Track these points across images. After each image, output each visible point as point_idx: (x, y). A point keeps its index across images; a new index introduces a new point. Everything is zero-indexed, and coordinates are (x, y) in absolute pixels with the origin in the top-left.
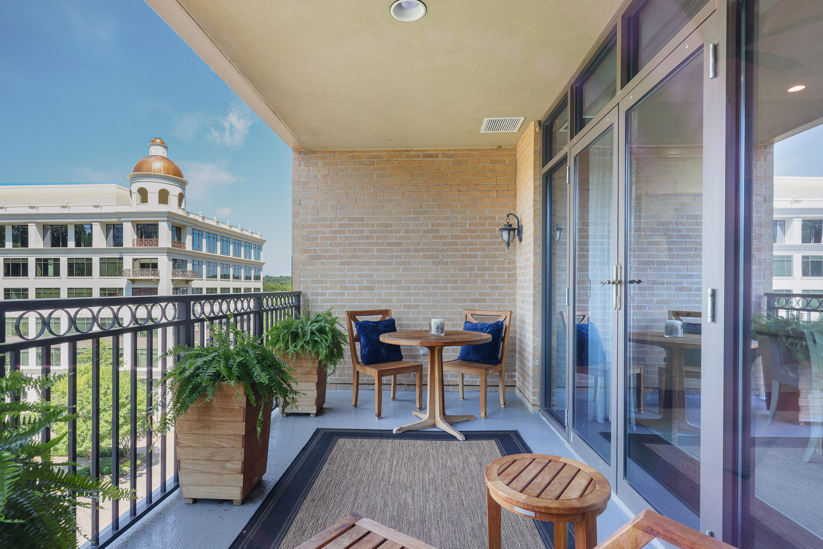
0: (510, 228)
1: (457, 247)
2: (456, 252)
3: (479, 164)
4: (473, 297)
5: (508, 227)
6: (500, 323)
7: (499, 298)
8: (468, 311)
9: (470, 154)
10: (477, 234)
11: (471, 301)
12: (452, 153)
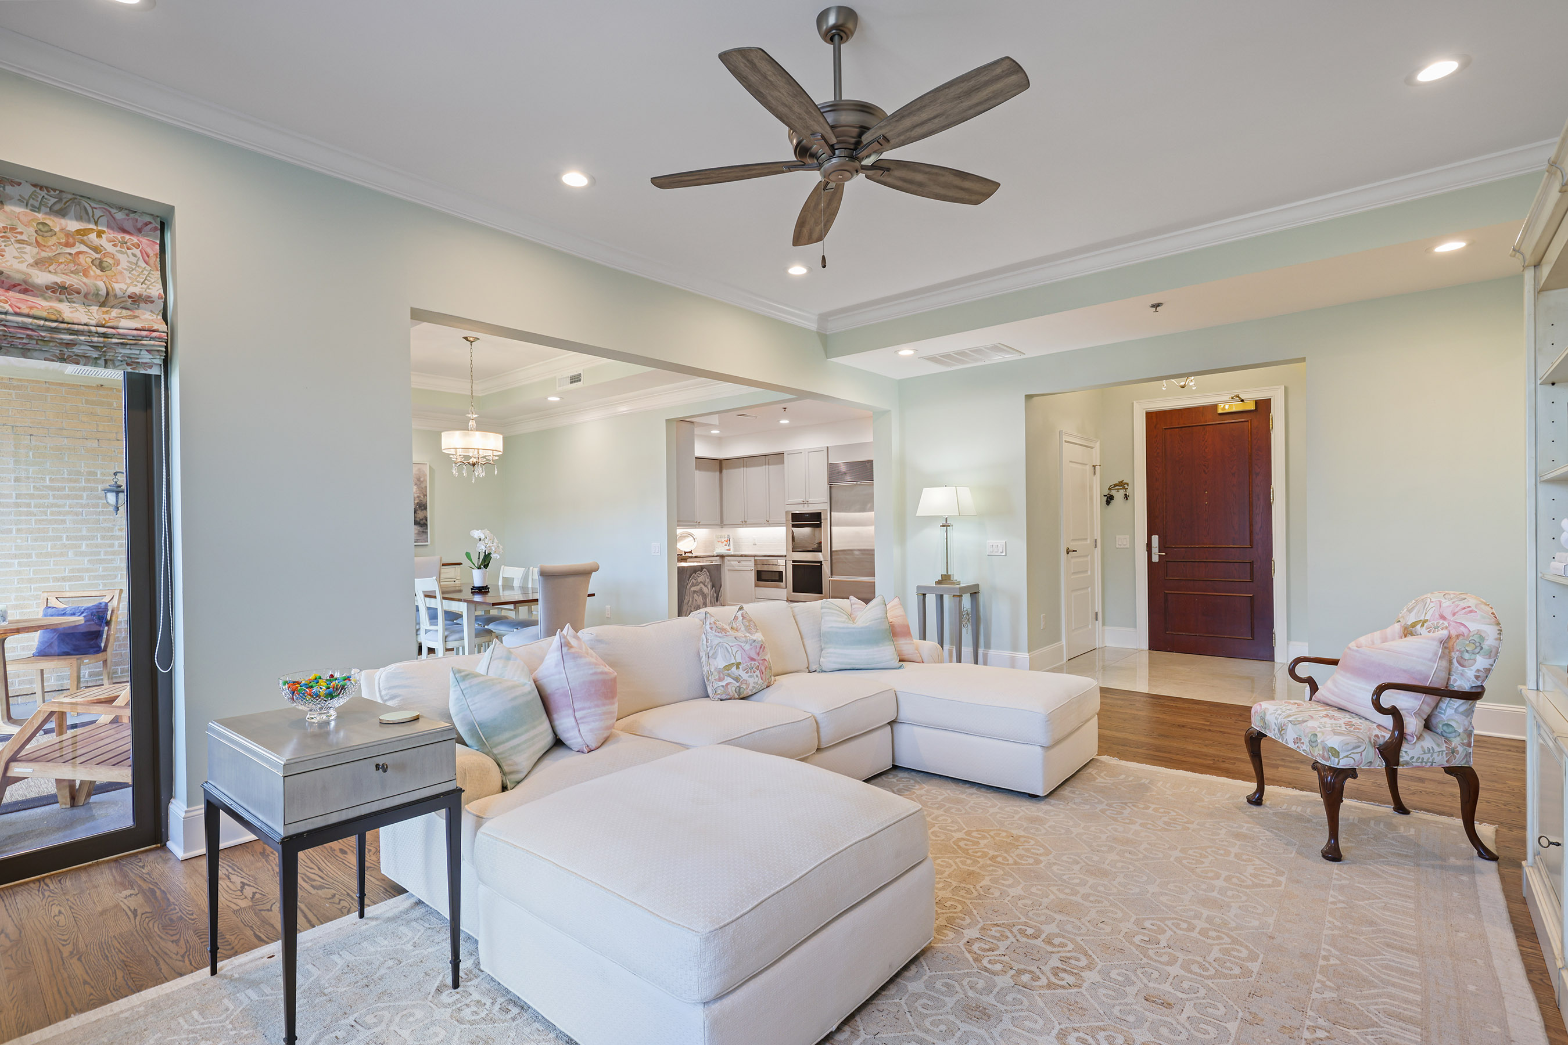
0: (119, 489)
1: (29, 509)
2: (27, 516)
3: (67, 402)
4: (60, 575)
5: (115, 489)
6: (104, 604)
7: (106, 573)
8: (49, 594)
9: (49, 388)
10: (64, 493)
11: (56, 580)
12: (15, 383)
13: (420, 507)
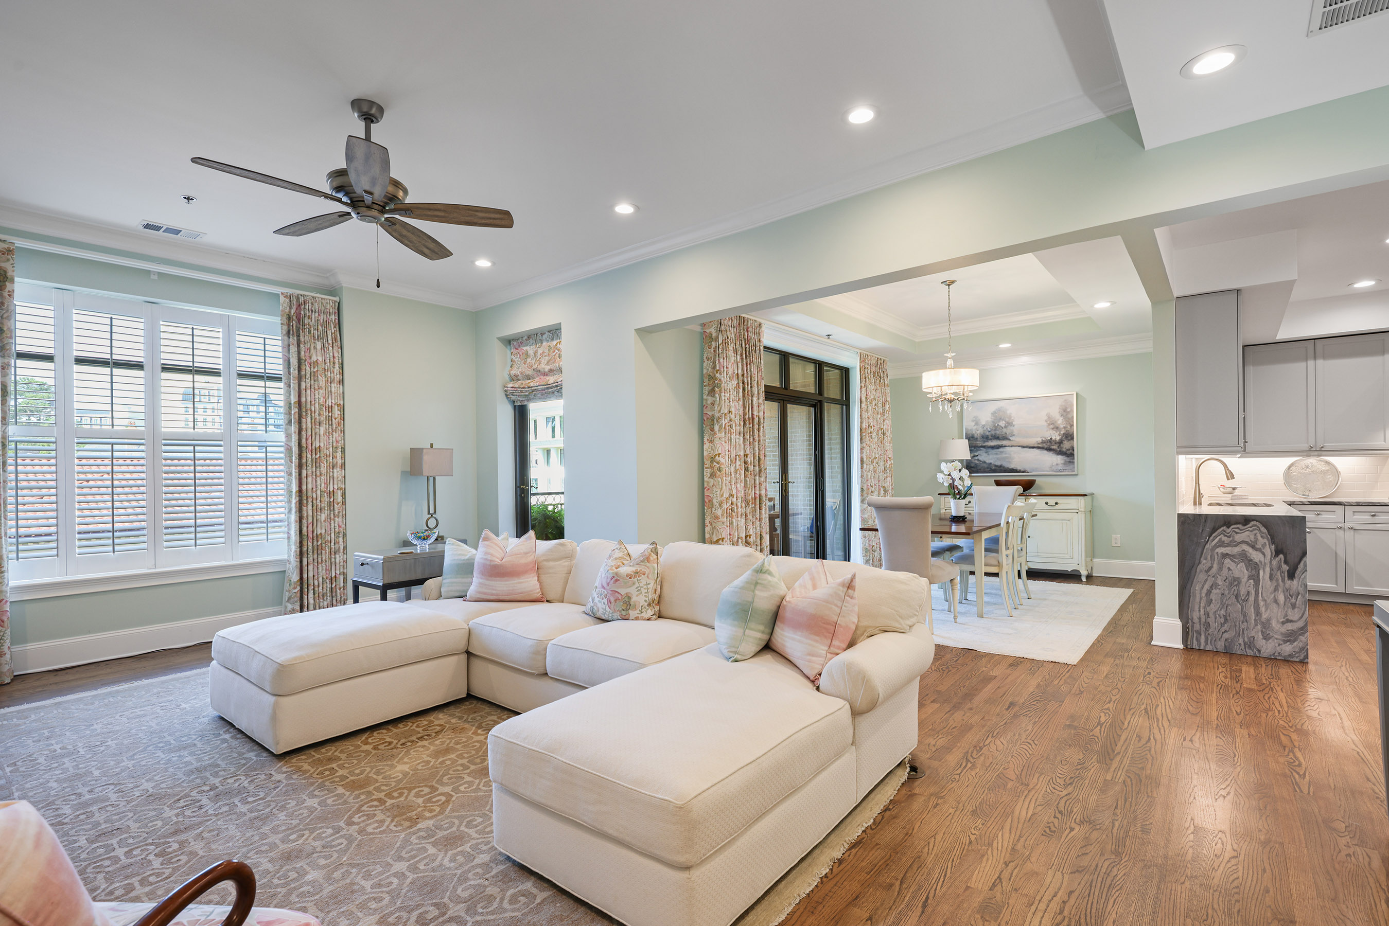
13: (1066, 437)
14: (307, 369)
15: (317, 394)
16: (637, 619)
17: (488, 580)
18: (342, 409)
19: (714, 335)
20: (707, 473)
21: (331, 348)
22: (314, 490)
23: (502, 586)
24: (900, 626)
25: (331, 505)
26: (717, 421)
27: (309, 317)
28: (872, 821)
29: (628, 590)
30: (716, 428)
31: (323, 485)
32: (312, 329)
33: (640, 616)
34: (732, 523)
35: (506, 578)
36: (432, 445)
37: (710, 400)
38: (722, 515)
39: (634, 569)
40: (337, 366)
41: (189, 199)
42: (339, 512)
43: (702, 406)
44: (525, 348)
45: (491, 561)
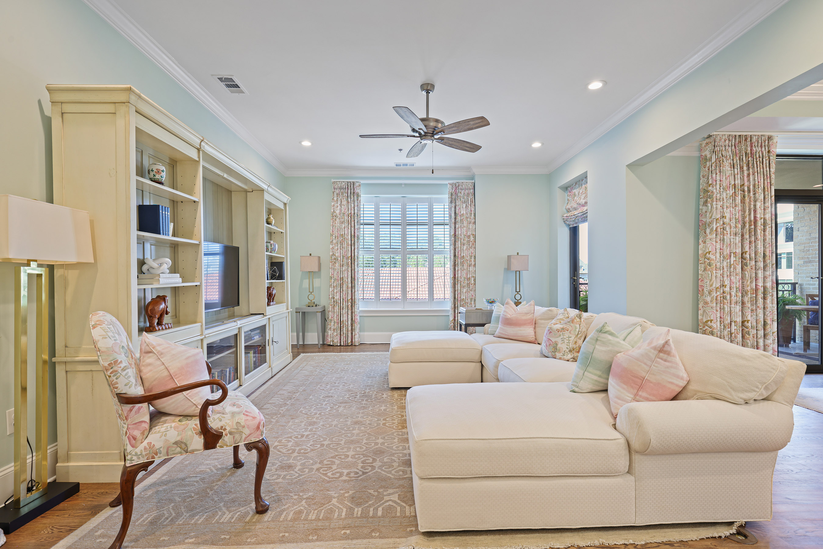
14: (459, 218)
15: (463, 230)
16: (560, 359)
17: (503, 326)
18: (475, 236)
19: (708, 156)
20: (701, 267)
21: (470, 207)
22: (461, 277)
23: (511, 331)
24: (730, 396)
25: (468, 285)
26: (709, 225)
27: (460, 193)
28: (643, 543)
29: (556, 339)
30: (708, 231)
31: (465, 275)
32: (462, 198)
33: (562, 357)
34: (724, 308)
35: (512, 326)
36: (518, 254)
37: (704, 209)
38: (711, 301)
39: (562, 326)
40: (473, 215)
41: (400, 150)
42: (472, 289)
43: (698, 214)
44: (574, 191)
45: (505, 316)
